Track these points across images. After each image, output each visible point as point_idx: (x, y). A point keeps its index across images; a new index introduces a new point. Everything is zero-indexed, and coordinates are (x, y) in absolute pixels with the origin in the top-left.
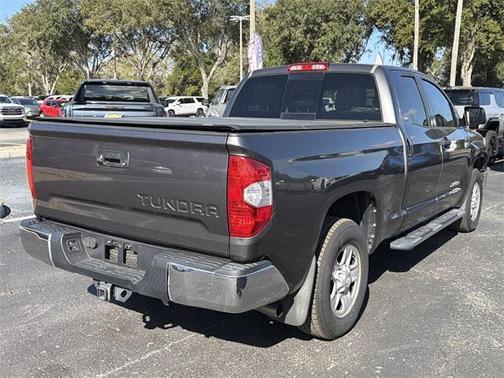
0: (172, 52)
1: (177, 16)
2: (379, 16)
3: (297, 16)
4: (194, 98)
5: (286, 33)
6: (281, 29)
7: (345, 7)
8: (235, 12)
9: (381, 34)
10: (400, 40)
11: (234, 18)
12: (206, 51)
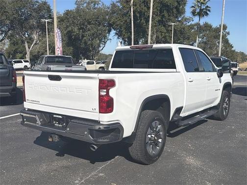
0: (9, 36)
1: (11, 18)
2: (114, 23)
3: (75, 21)
4: (22, 60)
5: (70, 29)
6: (67, 27)
7: (98, 18)
8: (43, 17)
9: (115, 32)
10: (124, 35)
11: (43, 20)
12: (27, 36)
